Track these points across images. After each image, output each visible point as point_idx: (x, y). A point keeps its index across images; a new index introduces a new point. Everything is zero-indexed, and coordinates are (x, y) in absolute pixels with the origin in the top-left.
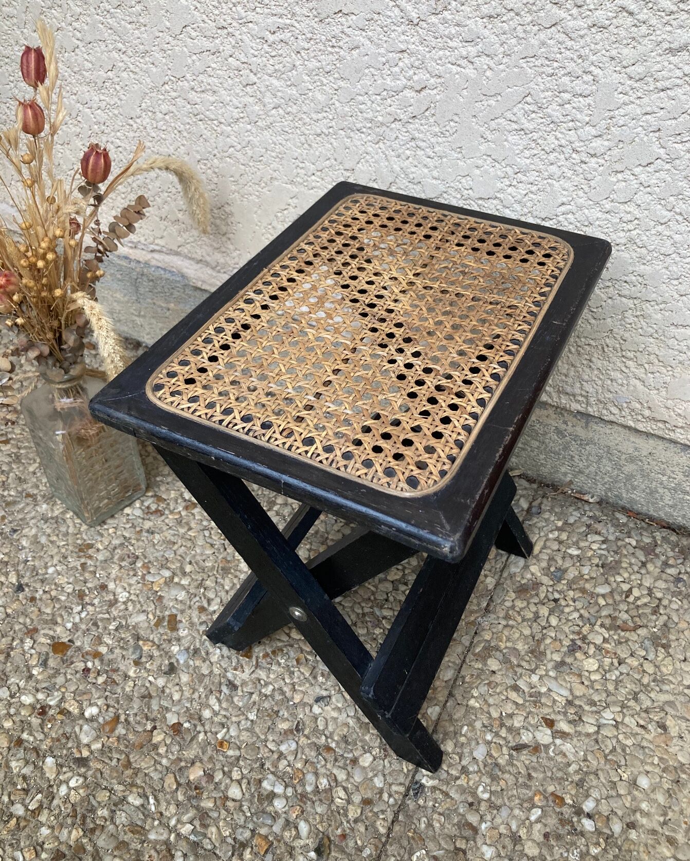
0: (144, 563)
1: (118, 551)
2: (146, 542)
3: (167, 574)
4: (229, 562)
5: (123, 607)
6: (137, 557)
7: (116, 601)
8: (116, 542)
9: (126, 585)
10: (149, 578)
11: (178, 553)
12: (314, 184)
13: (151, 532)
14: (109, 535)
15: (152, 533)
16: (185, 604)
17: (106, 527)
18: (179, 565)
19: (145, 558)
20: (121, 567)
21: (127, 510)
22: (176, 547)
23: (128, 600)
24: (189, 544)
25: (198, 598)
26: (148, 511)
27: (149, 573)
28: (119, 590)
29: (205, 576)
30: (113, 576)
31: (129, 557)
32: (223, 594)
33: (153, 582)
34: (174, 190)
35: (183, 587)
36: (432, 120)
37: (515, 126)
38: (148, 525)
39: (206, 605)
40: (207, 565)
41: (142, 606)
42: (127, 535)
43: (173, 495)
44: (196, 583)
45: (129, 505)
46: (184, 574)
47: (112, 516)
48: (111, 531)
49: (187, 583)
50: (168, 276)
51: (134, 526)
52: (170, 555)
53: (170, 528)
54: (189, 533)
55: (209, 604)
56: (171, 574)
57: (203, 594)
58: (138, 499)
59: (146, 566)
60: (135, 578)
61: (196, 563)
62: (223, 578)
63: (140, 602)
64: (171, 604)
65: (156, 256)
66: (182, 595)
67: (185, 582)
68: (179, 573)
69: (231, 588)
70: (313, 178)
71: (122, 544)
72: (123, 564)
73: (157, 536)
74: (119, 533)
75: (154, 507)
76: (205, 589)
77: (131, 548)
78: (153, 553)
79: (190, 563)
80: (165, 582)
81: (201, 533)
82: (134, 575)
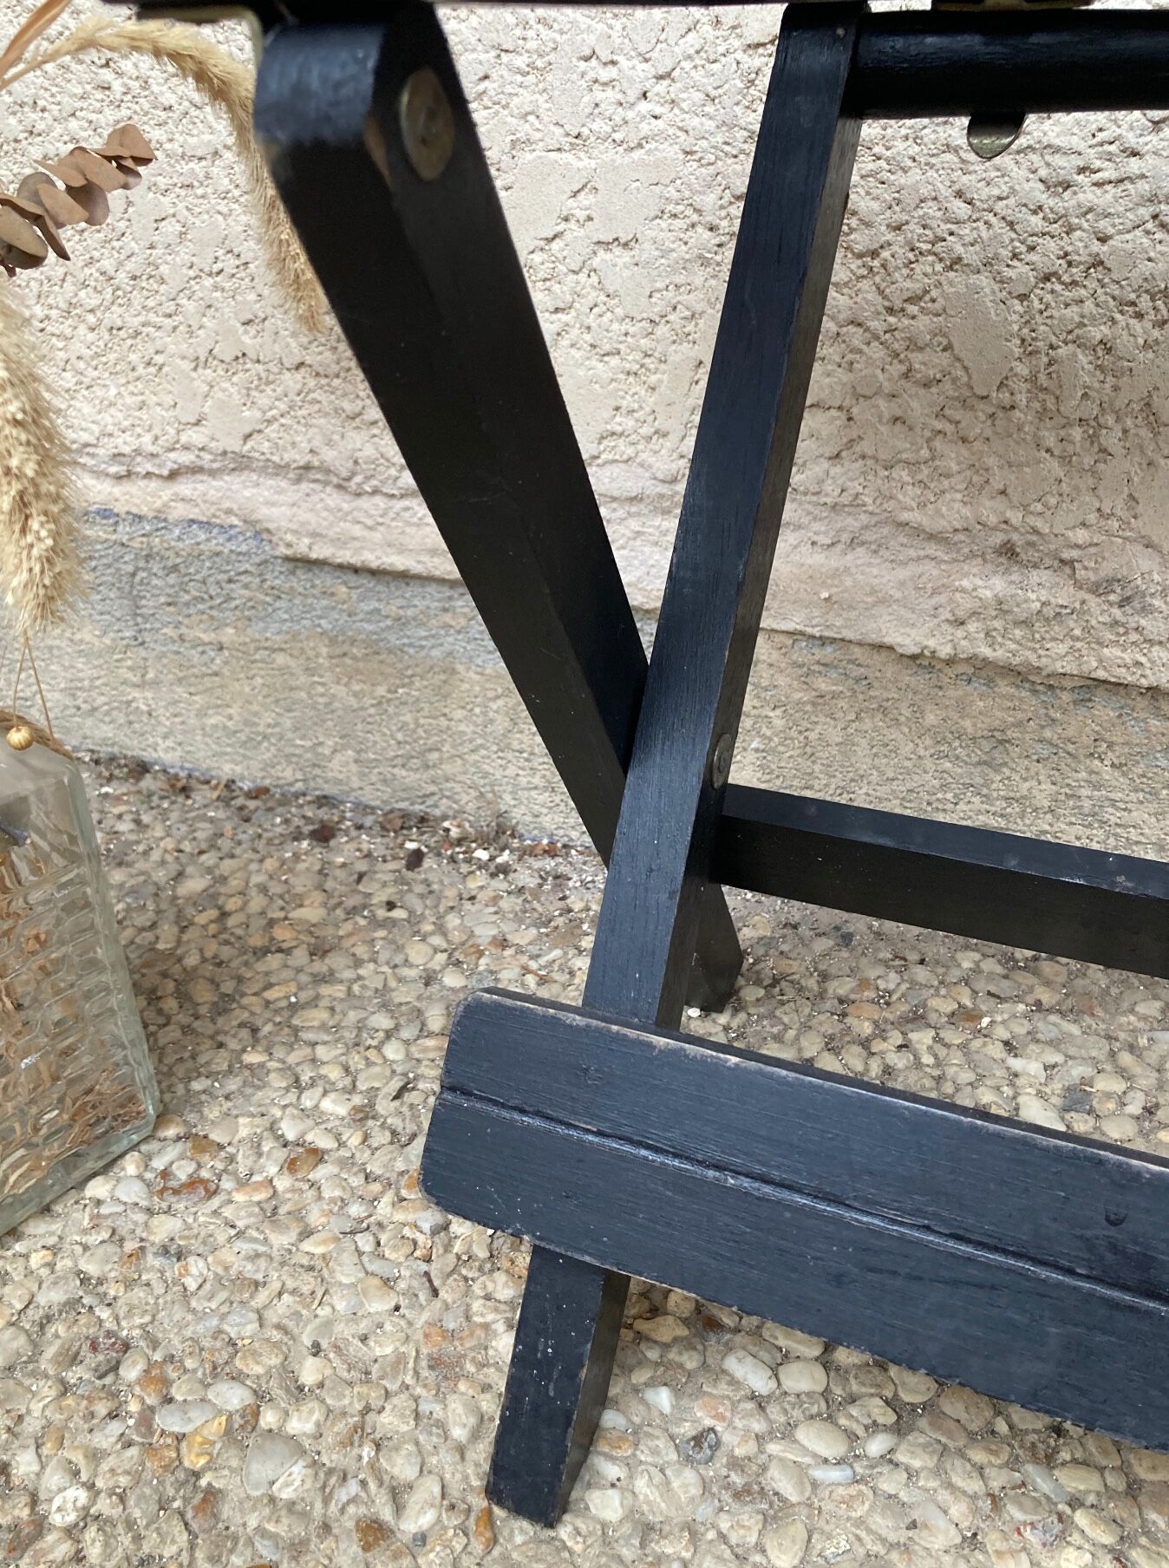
0: (151, 1365)
1: (59, 1328)
2: (159, 1289)
3: (233, 1397)
4: (451, 1335)
5: (64, 1549)
6: (126, 1347)
7: (40, 1525)
8: (51, 1297)
9: (78, 1458)
10: (169, 1421)
11: (272, 1317)
12: (646, 128)
13: (174, 1252)
14: (29, 1273)
15: (180, 1256)
16: (305, 1515)
17: (19, 1247)
18: (275, 1361)
19: (155, 1344)
20: (65, 1389)
21: (98, 1188)
22: (262, 1297)
23: (87, 1517)
24: (307, 1283)
25: (353, 1487)
26: (165, 1186)
27: (169, 1400)
28: (53, 1479)
29: (375, 1397)
30: (32, 1425)
31: (94, 1347)
32: (444, 1459)
33: (180, 1438)
34: (230, 263)
35: (295, 1446)
38: (164, 1228)
39: (387, 1514)
40: (378, 1352)
41: (138, 1539)
42: (92, 1268)
43: (245, 1127)
44: (340, 1427)
45: (105, 1170)
46: (299, 1392)
47: (46, 1210)
48: (36, 1260)
49: (309, 1427)
50: (217, 543)
51: (116, 1238)
52: (242, 1326)
53: (240, 1234)
54: (307, 1246)
55: (399, 1509)
56: (249, 1399)
57: (373, 1466)
58: (135, 1147)
59: (156, 1378)
60: (115, 1428)
61: (337, 1348)
62: (440, 1397)
63: (130, 1524)
64: (253, 1522)
65: (184, 487)
66: (293, 1480)
67: (301, 1424)
68: (277, 1392)
69: (475, 1435)
70: (644, 107)
71: (72, 1304)
72: (72, 1376)
73: (196, 1266)
74: (64, 1264)
75: (183, 1172)
76: (378, 1446)
77: (104, 1313)
78: (181, 1326)
79: (316, 1350)
80: (229, 1432)
81: (347, 1242)
82: (113, 1416)
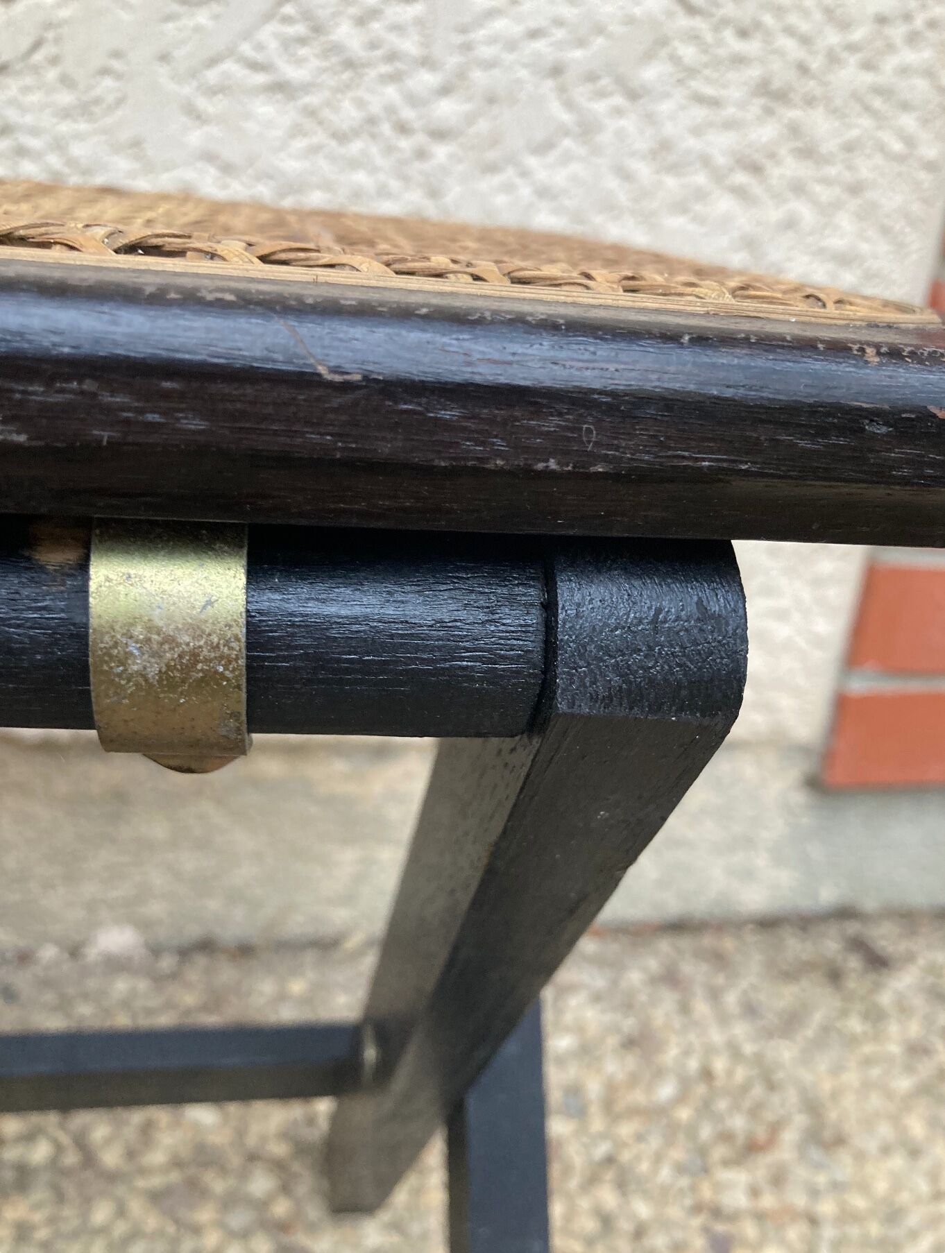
36: (52, 75)
37: (261, 78)
